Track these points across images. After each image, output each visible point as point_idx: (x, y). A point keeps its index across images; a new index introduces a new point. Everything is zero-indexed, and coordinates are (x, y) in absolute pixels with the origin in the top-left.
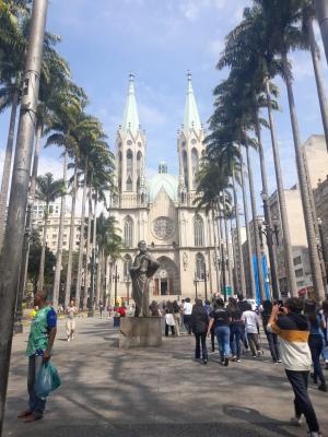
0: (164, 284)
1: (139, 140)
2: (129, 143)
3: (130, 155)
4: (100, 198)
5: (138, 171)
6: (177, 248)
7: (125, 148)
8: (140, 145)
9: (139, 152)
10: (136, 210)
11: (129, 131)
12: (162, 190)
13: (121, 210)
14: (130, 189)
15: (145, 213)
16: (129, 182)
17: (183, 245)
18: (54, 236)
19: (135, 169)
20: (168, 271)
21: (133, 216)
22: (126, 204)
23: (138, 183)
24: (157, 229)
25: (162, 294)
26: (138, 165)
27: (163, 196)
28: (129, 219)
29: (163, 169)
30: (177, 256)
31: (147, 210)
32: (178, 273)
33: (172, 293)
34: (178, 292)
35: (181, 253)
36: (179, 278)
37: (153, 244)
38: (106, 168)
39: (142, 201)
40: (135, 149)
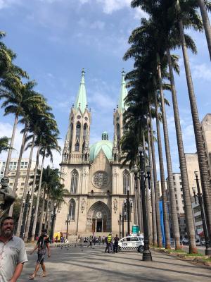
0: (99, 223)
1: (86, 115)
2: (79, 117)
3: (79, 125)
4: (48, 155)
5: (84, 137)
6: (110, 195)
7: (76, 120)
8: (86, 119)
9: (86, 124)
10: (81, 165)
11: (79, 109)
12: (102, 151)
13: (69, 165)
14: (77, 150)
15: (87, 168)
16: (77, 145)
17: (114, 193)
18: (22, 184)
19: (82, 135)
20: (103, 213)
21: (78, 170)
22: (74, 161)
23: (83, 146)
24: (96, 180)
25: (98, 231)
26: (84, 133)
27: (101, 155)
28: (75, 172)
29: (105, 137)
30: (110, 201)
31: (89, 165)
32: (110, 215)
33: (105, 230)
34: (110, 230)
35: (113, 199)
36: (110, 219)
37: (92, 191)
38: (53, 133)
39: (86, 159)
40: (83, 121)
